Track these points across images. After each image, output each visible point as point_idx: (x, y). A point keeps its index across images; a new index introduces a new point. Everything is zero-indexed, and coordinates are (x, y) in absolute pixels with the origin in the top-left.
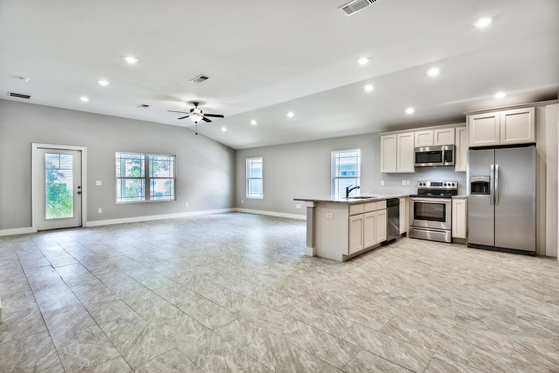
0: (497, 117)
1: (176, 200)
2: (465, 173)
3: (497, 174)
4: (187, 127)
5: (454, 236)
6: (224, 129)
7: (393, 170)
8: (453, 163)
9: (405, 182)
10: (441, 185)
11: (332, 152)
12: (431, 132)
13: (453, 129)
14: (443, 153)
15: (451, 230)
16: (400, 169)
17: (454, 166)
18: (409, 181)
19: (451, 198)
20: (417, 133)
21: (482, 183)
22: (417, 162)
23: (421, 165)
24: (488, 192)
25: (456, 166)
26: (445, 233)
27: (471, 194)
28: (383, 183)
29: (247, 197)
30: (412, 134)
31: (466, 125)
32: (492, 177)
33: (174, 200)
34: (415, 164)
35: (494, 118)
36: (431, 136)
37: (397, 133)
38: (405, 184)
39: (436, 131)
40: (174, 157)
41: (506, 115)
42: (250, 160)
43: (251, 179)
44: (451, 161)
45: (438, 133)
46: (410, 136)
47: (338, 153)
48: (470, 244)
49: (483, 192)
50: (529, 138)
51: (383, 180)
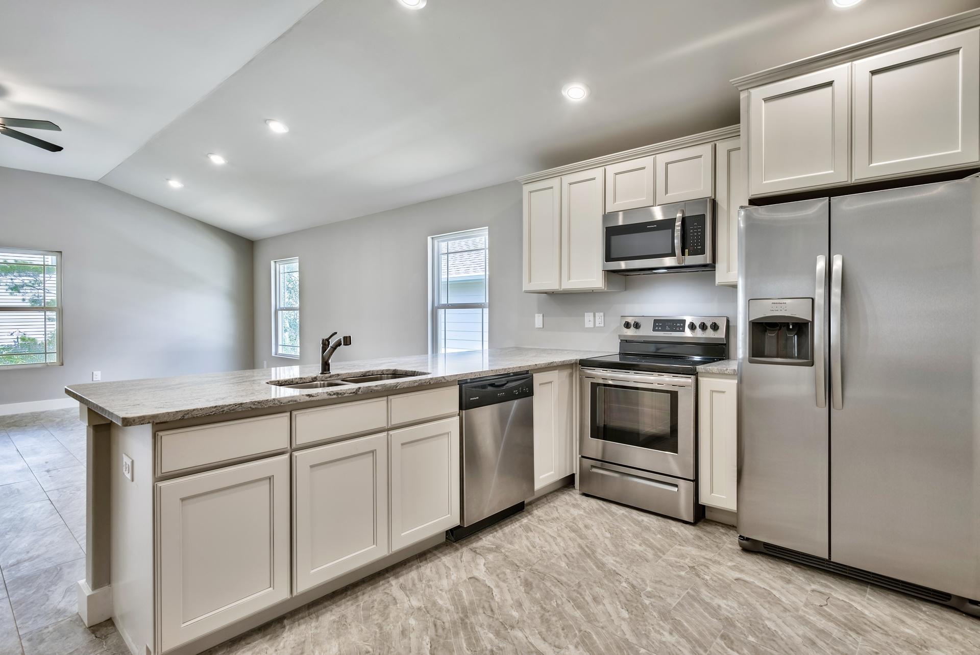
0: (841, 86)
1: (62, 365)
2: (735, 287)
3: (836, 290)
4: (96, 180)
5: (703, 500)
6: (175, 184)
7: (553, 286)
8: (706, 258)
9: (592, 318)
10: (680, 326)
11: (429, 238)
12: (647, 161)
13: (706, 150)
14: (678, 226)
15: (696, 481)
16: (569, 278)
17: (711, 267)
18: (602, 314)
19: (694, 373)
20: (612, 169)
21: (788, 324)
22: (609, 258)
23: (620, 265)
24: (806, 357)
25: (717, 265)
26: (675, 489)
27: (751, 362)
28: (538, 320)
29: (273, 354)
30: (598, 173)
31: (741, 133)
32: (820, 301)
33: (59, 363)
34: (604, 266)
35: (829, 89)
36: (647, 174)
37: (560, 175)
38: (591, 325)
39: (662, 158)
40: (57, 256)
41: (874, 73)
42: (281, 266)
43: (282, 309)
44: (702, 252)
45: (667, 164)
46: (594, 179)
47: (444, 241)
48: (748, 539)
49: (792, 357)
50: (959, 150)
51: (539, 313)
